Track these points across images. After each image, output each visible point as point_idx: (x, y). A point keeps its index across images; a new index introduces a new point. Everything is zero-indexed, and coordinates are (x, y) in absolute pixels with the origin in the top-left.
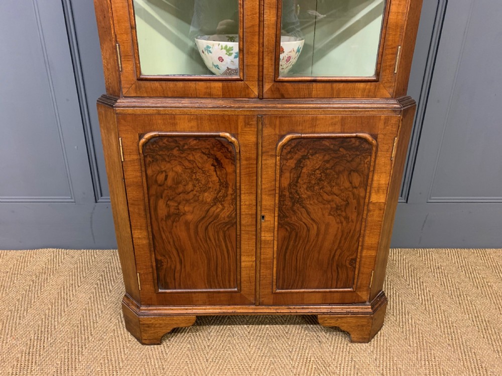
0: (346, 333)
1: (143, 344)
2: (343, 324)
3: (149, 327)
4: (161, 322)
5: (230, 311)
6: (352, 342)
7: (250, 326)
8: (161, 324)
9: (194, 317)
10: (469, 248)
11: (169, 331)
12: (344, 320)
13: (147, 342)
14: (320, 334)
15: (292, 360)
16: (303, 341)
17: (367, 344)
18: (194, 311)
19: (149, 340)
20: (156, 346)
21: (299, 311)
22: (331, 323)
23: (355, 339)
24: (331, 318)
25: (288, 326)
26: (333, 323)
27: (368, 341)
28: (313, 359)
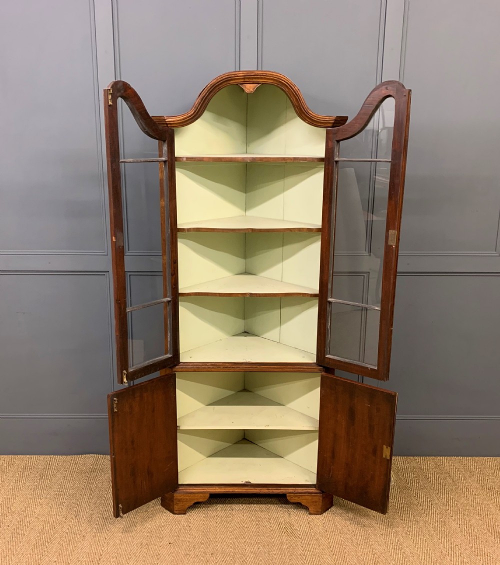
0: (306, 508)
1: (174, 514)
2: (303, 501)
3: (179, 501)
4: (187, 498)
5: (231, 490)
6: (310, 514)
7: (244, 505)
8: (187, 499)
9: (208, 495)
10: (413, 456)
11: (192, 504)
12: (303, 498)
13: (177, 512)
14: (290, 510)
15: (270, 523)
16: (279, 513)
17: (320, 516)
18: (208, 490)
19: (179, 510)
20: (182, 515)
21: (274, 491)
22: (294, 500)
23: (312, 512)
24: (296, 496)
25: (269, 505)
26: (296, 500)
27: (321, 513)
28: (283, 523)
